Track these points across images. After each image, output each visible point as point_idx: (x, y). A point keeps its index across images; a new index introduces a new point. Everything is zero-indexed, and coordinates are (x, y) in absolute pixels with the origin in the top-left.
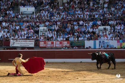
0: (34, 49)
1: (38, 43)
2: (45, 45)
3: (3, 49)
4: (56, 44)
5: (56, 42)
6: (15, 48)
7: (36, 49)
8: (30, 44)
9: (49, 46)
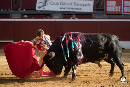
0: (92, 18)
1: (103, 4)
2: (119, 7)
3: (20, 16)
6: (48, 14)
7: (97, 17)
8: (83, 5)
9: (128, 11)
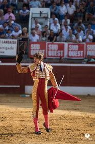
2: (44, 51)
4: (68, 51)
5: (69, 45)
8: (6, 49)
9: (53, 55)
